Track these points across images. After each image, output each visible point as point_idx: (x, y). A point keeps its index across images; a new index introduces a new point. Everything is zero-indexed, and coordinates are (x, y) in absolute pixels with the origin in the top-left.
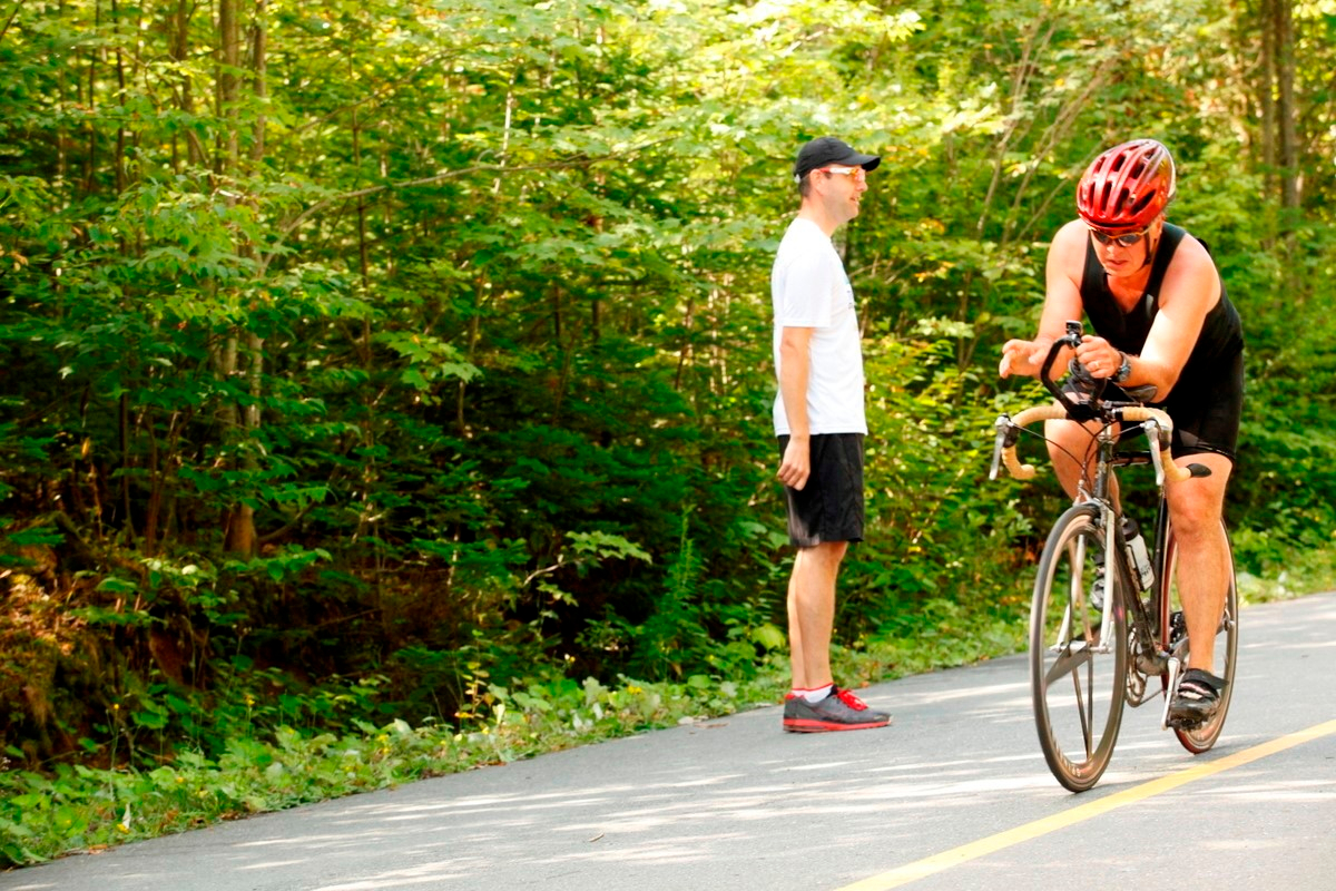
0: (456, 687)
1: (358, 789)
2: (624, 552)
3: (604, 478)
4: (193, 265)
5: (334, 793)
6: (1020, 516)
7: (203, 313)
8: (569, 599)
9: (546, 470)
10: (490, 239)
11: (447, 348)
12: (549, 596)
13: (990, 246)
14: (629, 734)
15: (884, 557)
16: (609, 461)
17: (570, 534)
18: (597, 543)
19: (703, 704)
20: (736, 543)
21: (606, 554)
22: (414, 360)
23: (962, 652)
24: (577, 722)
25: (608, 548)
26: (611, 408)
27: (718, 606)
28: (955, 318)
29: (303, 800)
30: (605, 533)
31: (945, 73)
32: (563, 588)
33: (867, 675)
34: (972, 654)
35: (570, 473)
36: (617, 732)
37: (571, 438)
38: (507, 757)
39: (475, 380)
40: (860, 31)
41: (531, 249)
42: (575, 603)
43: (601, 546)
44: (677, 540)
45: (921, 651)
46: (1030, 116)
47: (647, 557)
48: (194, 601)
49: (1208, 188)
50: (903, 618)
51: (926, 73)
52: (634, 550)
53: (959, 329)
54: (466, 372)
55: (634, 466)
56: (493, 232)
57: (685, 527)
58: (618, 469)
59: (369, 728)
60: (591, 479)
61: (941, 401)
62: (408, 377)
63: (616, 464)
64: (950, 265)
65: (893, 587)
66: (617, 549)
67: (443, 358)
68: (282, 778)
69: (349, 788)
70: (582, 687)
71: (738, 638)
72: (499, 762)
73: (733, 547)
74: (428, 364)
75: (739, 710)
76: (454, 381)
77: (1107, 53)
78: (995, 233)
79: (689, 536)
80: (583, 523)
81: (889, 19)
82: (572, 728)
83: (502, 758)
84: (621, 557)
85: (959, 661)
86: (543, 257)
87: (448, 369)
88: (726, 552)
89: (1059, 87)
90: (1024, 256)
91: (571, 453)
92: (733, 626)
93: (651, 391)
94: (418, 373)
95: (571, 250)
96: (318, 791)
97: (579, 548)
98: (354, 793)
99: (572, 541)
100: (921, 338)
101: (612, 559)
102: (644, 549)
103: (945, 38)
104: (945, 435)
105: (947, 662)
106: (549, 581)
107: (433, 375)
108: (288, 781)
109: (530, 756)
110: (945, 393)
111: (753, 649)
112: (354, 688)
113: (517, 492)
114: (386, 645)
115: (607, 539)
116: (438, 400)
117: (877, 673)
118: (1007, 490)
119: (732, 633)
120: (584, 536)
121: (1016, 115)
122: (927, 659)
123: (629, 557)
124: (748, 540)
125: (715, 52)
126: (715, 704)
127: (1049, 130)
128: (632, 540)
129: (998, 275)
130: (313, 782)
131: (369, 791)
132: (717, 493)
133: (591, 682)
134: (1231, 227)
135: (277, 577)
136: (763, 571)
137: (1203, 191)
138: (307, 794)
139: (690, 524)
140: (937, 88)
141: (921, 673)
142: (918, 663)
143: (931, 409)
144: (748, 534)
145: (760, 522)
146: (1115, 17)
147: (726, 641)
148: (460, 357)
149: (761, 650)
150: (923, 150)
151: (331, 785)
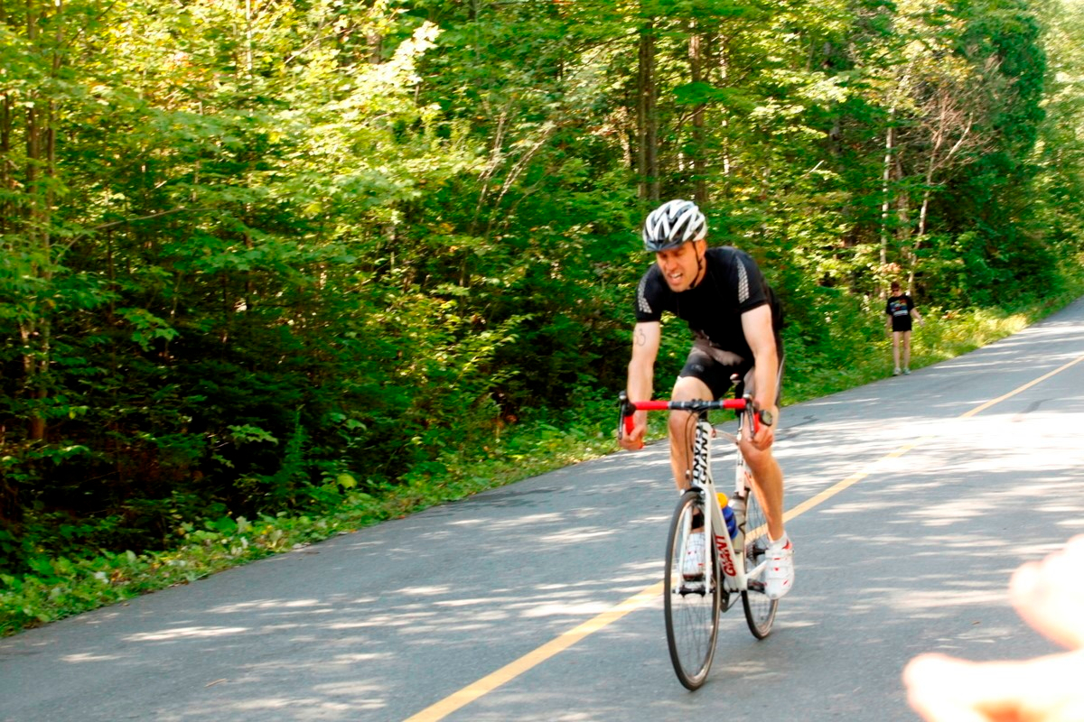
0: (161, 523)
1: (104, 603)
2: (262, 438)
3: (250, 392)
4: (8, 284)
5: (90, 607)
6: (494, 402)
7: (15, 314)
8: (229, 464)
9: (216, 386)
10: (185, 253)
11: (159, 321)
12: (217, 462)
13: (479, 239)
14: (263, 558)
15: (416, 426)
16: (254, 381)
17: (230, 427)
18: (244, 432)
19: (308, 534)
20: (328, 424)
21: (251, 439)
22: (139, 327)
23: (458, 490)
24: (234, 550)
25: (252, 435)
26: (255, 348)
27: (317, 461)
28: (457, 284)
29: (71, 613)
30: (251, 426)
31: (454, 134)
32: (226, 457)
33: (403, 508)
34: (466, 492)
35: (230, 389)
36: (256, 556)
37: (230, 367)
38: (191, 578)
39: (176, 338)
40: (405, 114)
41: (207, 259)
42: (233, 466)
43: (248, 435)
44: (293, 425)
45: (436, 488)
46: (504, 160)
47: (275, 440)
48: (9, 476)
49: (607, 196)
50: (426, 465)
51: (443, 132)
52: (268, 437)
53: (461, 291)
54: (169, 334)
55: (267, 383)
56: (187, 248)
57: (298, 418)
58: (259, 386)
59: (111, 555)
60: (243, 392)
61: (449, 335)
62: (135, 337)
63: (258, 382)
64: (455, 248)
65: (420, 445)
66: (257, 436)
67: (155, 324)
68: (59, 597)
69: (99, 603)
70: (236, 522)
71: (329, 482)
72: (187, 582)
73: (327, 427)
74: (148, 328)
75: (329, 538)
76: (162, 339)
77: (548, 126)
78: (481, 229)
79: (302, 422)
80: (238, 418)
81: (422, 109)
82: (230, 554)
83: (189, 578)
84: (260, 441)
85: (458, 497)
86: (216, 266)
87: (159, 333)
88: (323, 428)
89: (521, 144)
90: (499, 242)
91: (231, 375)
92: (326, 476)
93: (278, 338)
94: (142, 335)
95: (232, 262)
96: (80, 606)
97: (235, 435)
98: (102, 606)
99: (231, 431)
100: (438, 296)
101: (255, 441)
102: (273, 435)
103: (454, 114)
104: (452, 353)
105: (451, 498)
106: (218, 453)
107: (150, 337)
108: (63, 599)
109: (205, 577)
110: (452, 329)
111: (337, 490)
112: (103, 521)
113: (199, 403)
114: (123, 494)
115: (252, 430)
116: (153, 348)
117: (410, 508)
118: (487, 388)
119: (325, 480)
120: (238, 428)
121: (496, 160)
122: (439, 496)
123: (264, 440)
124: (335, 423)
125: (318, 129)
126: (315, 535)
127: (515, 166)
128: (266, 430)
129: (483, 253)
130: (78, 600)
131: (111, 605)
132: (316, 396)
133: (241, 519)
134: (620, 217)
135: (57, 462)
136: (345, 442)
137: (604, 198)
138: (73, 607)
139: (302, 416)
140: (450, 143)
141: (435, 505)
142: (433, 499)
143: (442, 339)
144: (335, 420)
145: (344, 413)
146: (554, 105)
147: (321, 485)
148: (166, 325)
149: (341, 489)
150: (441, 183)
151: (87, 602)
